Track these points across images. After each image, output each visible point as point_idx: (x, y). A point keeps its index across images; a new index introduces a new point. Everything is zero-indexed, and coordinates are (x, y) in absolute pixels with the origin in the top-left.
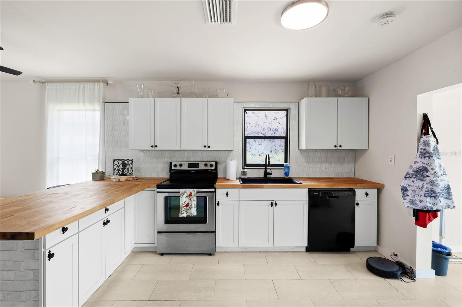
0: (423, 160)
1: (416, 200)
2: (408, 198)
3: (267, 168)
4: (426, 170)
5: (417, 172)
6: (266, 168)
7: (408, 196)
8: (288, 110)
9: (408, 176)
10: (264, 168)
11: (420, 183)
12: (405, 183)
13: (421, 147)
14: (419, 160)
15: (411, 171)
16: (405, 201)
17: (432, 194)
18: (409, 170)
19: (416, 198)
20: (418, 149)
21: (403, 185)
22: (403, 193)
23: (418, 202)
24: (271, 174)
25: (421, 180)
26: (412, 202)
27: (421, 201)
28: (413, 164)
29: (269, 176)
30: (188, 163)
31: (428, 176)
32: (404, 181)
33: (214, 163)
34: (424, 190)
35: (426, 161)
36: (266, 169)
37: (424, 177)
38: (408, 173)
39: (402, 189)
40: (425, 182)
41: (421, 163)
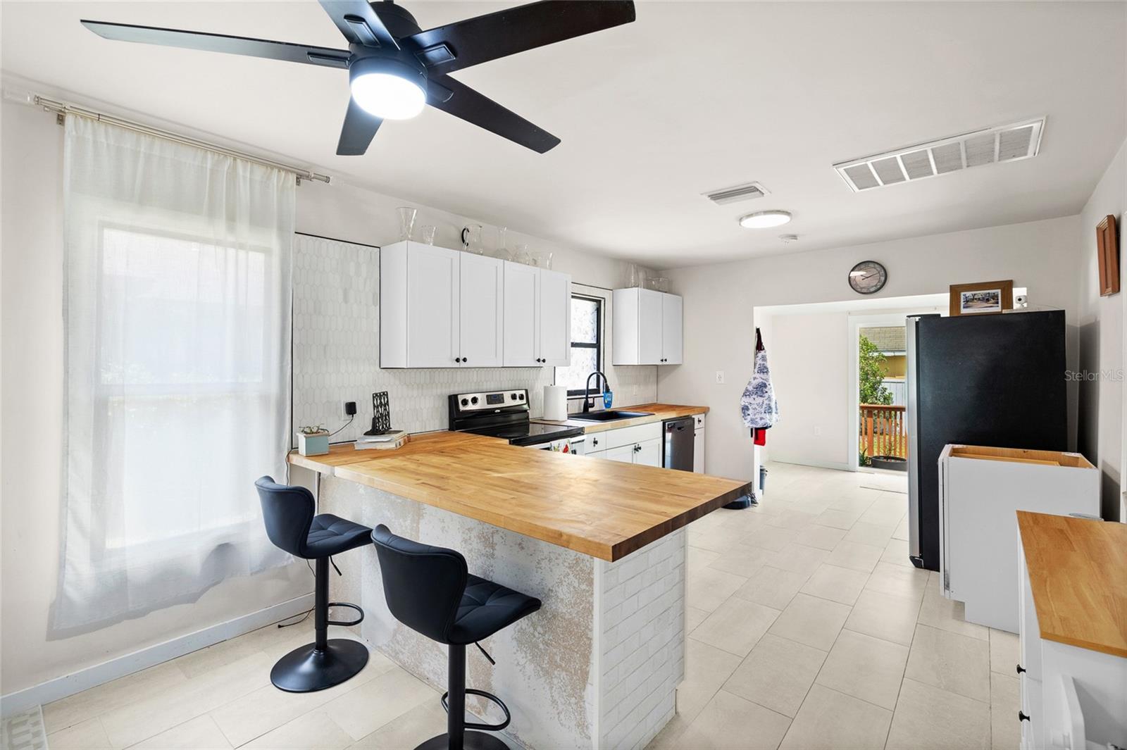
0: (762, 375)
1: (756, 418)
2: (749, 418)
3: (589, 396)
4: (765, 386)
5: (757, 388)
6: (587, 396)
7: (749, 415)
8: (600, 301)
9: (747, 394)
10: (585, 396)
11: (759, 400)
12: (746, 401)
13: (759, 362)
14: (757, 375)
15: (750, 388)
16: (745, 422)
17: (769, 410)
18: (748, 386)
19: (756, 416)
20: (755, 364)
21: (743, 404)
22: (744, 413)
23: (758, 420)
24: (592, 405)
25: (761, 396)
26: (752, 421)
27: (761, 419)
28: (752, 380)
29: (590, 410)
30: (487, 396)
31: (766, 392)
32: (744, 399)
33: (523, 392)
34: (764, 406)
35: (764, 376)
36: (587, 398)
37: (763, 393)
38: (747, 390)
39: (743, 409)
40: (764, 399)
41: (760, 379)
